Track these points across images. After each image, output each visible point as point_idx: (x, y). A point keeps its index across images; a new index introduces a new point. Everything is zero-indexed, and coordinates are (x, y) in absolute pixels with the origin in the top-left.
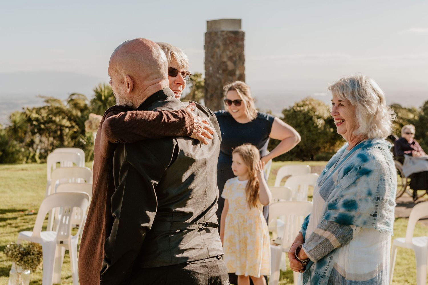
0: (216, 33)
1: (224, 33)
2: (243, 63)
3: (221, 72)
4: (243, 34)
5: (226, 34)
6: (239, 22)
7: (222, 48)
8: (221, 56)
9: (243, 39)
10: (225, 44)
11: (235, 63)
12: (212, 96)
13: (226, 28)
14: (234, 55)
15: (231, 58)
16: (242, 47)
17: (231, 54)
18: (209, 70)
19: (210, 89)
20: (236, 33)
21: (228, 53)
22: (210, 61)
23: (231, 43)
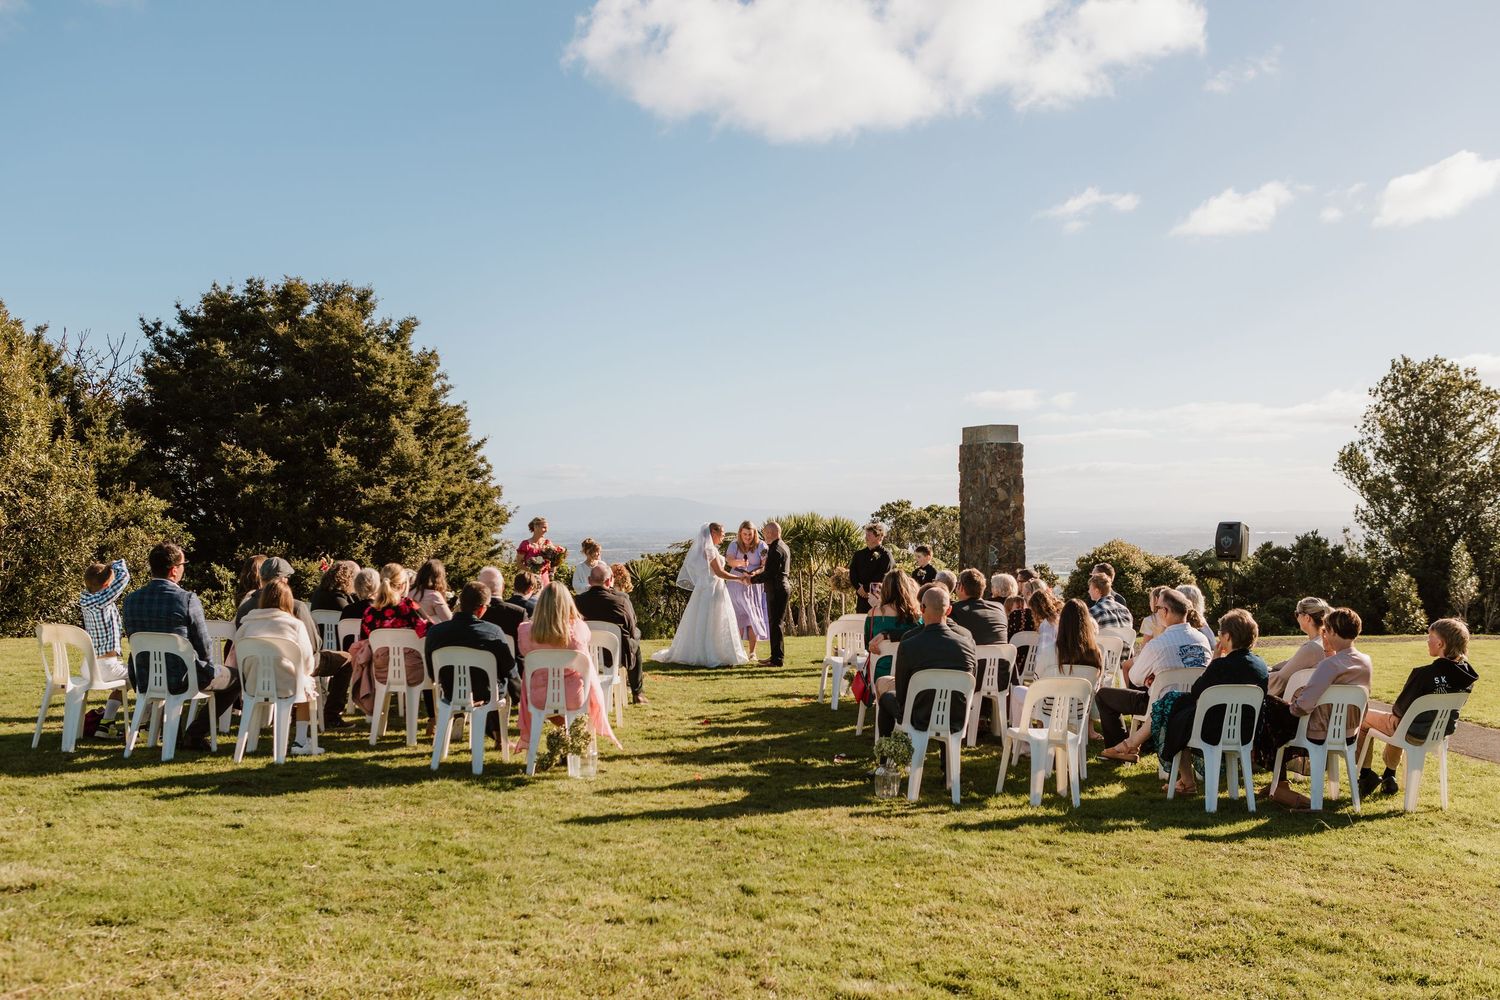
0: (980, 447)
1: (993, 447)
2: (1022, 490)
3: (987, 503)
4: (1021, 447)
5: (996, 448)
6: (1014, 430)
7: (989, 469)
8: (987, 480)
9: (1020, 456)
10: (995, 463)
11: (1008, 490)
12: (973, 539)
13: (995, 439)
14: (1007, 479)
15: (1002, 483)
16: (1019, 467)
17: (1003, 478)
18: (969, 500)
19: (970, 530)
20: (1009, 446)
21: (999, 475)
22: (970, 487)
23: (1003, 461)
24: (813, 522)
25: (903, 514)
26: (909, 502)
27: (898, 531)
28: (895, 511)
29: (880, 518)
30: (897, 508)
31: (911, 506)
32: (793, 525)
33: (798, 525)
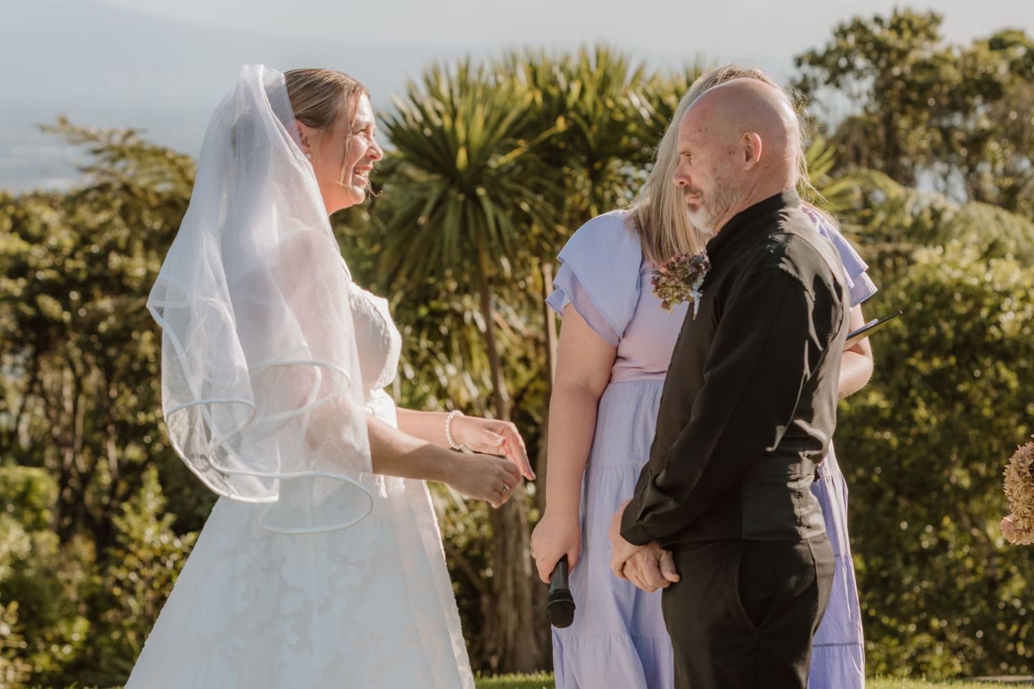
24: (604, 85)
25: (913, 56)
26: (935, 19)
27: (888, 121)
28: (881, 48)
29: (820, 74)
30: (891, 38)
31: (941, 30)
32: (526, 96)
33: (547, 96)
